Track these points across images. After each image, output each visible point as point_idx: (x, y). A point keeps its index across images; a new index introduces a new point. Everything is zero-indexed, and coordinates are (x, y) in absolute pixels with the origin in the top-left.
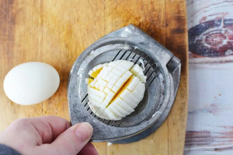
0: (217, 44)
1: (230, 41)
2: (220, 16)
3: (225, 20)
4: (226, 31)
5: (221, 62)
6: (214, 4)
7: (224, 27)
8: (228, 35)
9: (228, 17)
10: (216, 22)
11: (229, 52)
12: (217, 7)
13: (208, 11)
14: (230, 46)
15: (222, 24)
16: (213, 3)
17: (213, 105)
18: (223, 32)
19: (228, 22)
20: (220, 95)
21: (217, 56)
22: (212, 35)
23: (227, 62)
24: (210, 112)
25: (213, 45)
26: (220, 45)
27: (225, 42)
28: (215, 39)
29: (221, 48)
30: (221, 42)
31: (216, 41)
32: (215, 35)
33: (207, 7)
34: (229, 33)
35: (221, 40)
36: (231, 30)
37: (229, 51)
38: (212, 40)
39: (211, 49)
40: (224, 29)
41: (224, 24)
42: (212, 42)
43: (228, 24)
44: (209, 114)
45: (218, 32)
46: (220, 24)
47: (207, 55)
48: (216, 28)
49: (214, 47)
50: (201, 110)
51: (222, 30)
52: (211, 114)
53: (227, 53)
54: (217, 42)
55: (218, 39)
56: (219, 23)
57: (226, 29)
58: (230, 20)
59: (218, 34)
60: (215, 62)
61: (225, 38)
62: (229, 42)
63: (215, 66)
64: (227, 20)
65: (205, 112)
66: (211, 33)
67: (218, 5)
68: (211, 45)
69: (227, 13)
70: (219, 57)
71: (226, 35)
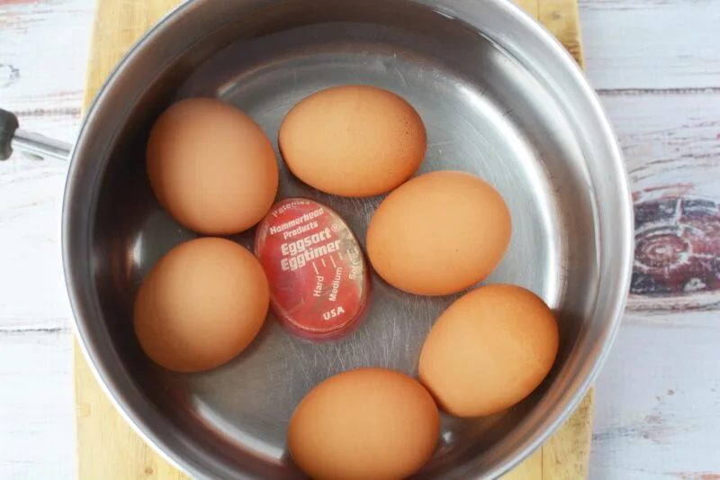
0: (665, 263)
1: (697, 255)
2: (674, 192)
3: (685, 204)
4: (687, 230)
5: (674, 309)
6: (659, 162)
7: (682, 220)
8: (693, 242)
9: (692, 197)
10: (662, 207)
11: (696, 284)
12: (667, 170)
13: (642, 178)
14: (697, 270)
15: (678, 214)
16: (656, 160)
17: (653, 419)
18: (680, 233)
19: (693, 209)
20: (671, 392)
21: (666, 293)
22: (654, 241)
23: (689, 308)
24: (646, 436)
25: (655, 266)
26: (673, 267)
27: (684, 258)
28: (659, 251)
29: (674, 273)
30: (674, 259)
31: (661, 255)
32: (660, 239)
33: (642, 168)
34: (694, 235)
35: (674, 251)
36: (698, 228)
37: (693, 281)
38: (653, 252)
39: (650, 275)
40: (682, 226)
41: (684, 212)
42: (651, 257)
43: (691, 213)
44: (642, 439)
45: (668, 232)
46: (674, 212)
47: (640, 290)
48: (661, 223)
49: (658, 271)
50: (623, 431)
51: (677, 228)
52: (649, 441)
53: (688, 287)
54: (664, 258)
55: (666, 251)
56: (670, 211)
57: (688, 225)
58: (698, 203)
59: (667, 239)
60: (661, 309)
61: (685, 247)
62: (693, 259)
63: (659, 319)
64: (692, 203)
65: (633, 436)
66: (651, 235)
67: (669, 165)
68: (648, 265)
69: (690, 186)
71: (687, 241)
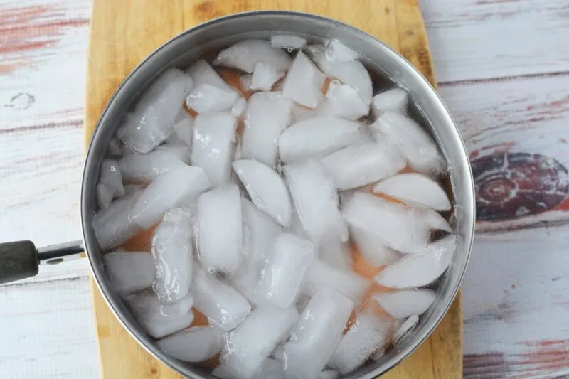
0: (501, 197)
1: (522, 191)
2: (502, 148)
3: (510, 156)
4: (514, 175)
5: (510, 229)
6: (490, 129)
7: (510, 167)
8: (518, 182)
9: (514, 150)
10: (495, 160)
11: (523, 210)
12: (494, 134)
13: (479, 141)
14: (523, 201)
15: (506, 163)
16: (487, 127)
17: (504, 306)
18: (508, 176)
19: (516, 159)
20: (513, 287)
21: (503, 218)
22: (491, 183)
23: (520, 228)
24: (500, 319)
25: (494, 200)
26: (506, 200)
27: (513, 193)
28: (496, 190)
29: (507, 204)
30: (507, 194)
31: (497, 193)
32: (496, 182)
33: (478, 134)
34: (518, 177)
35: (506, 190)
36: (521, 172)
37: (522, 208)
38: (492, 191)
39: (490, 207)
40: (509, 172)
41: (510, 162)
42: (490, 194)
43: (515, 162)
44: (497, 321)
45: (500, 176)
46: (503, 163)
47: (485, 218)
48: (495, 171)
49: (496, 203)
50: (483, 316)
51: (506, 173)
52: (502, 322)
53: (518, 213)
54: (499, 194)
55: (500, 189)
56: (500, 162)
57: (514, 170)
58: (519, 155)
59: (500, 181)
60: (500, 230)
61: (513, 186)
62: (519, 194)
63: (500, 237)
64: (514, 155)
65: (490, 319)
66: (489, 179)
67: (496, 130)
68: (489, 200)
69: (513, 144)
70: (505, 220)
71: (514, 181)
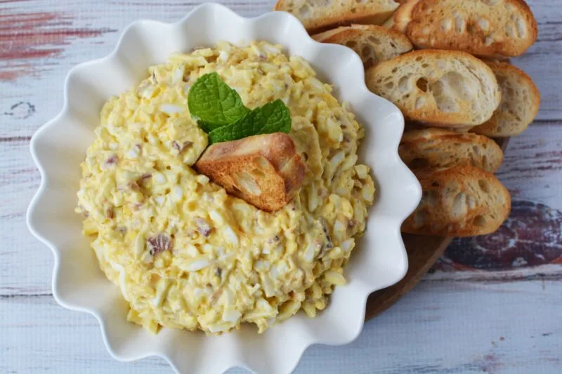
0: (498, 247)
1: (521, 241)
3: (513, 204)
4: (514, 224)
5: (505, 279)
8: (518, 231)
9: (517, 199)
11: (520, 261)
14: (521, 251)
17: (490, 357)
18: (509, 225)
19: (518, 208)
20: (502, 339)
21: (498, 268)
23: (515, 279)
24: (484, 370)
25: (491, 248)
26: (504, 249)
27: (512, 243)
28: (494, 238)
29: (505, 254)
30: (505, 243)
31: (496, 241)
34: (519, 227)
35: (505, 239)
36: (522, 221)
37: (518, 259)
38: (490, 239)
39: (487, 255)
41: (512, 210)
42: (488, 242)
43: (518, 210)
44: (482, 372)
47: (480, 266)
49: (494, 252)
53: (515, 263)
54: (498, 242)
55: (499, 238)
57: (515, 220)
60: (495, 280)
61: (513, 236)
62: (518, 244)
63: (494, 286)
64: (517, 203)
65: (474, 370)
68: (486, 248)
69: (517, 191)
70: (501, 270)
71: (514, 230)
